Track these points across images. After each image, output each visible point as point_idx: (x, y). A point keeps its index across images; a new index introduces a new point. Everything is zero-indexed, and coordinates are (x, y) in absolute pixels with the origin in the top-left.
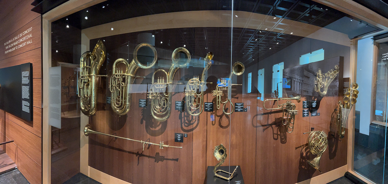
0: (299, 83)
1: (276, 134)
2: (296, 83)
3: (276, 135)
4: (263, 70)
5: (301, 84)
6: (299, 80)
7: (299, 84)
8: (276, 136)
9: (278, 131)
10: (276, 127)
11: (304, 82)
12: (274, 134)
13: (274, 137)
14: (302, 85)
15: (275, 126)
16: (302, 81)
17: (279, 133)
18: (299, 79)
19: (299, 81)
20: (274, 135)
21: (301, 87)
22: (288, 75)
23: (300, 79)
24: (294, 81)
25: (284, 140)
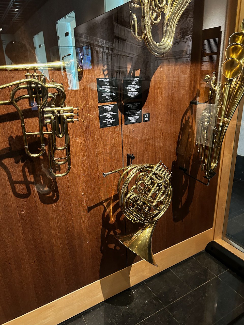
0: (105, 56)
1: (21, 182)
2: (100, 55)
3: (24, 186)
4: (41, 34)
5: (110, 57)
6: (108, 48)
7: (107, 59)
8: (21, 189)
9: (27, 174)
10: (17, 162)
11: (116, 52)
12: (13, 183)
13: (17, 191)
14: (111, 60)
15: (12, 160)
16: (112, 49)
17: (31, 178)
18: (105, 46)
19: (106, 51)
20: (16, 185)
21: (110, 63)
22: (85, 40)
23: (107, 46)
24: (97, 51)
25: (51, 194)
